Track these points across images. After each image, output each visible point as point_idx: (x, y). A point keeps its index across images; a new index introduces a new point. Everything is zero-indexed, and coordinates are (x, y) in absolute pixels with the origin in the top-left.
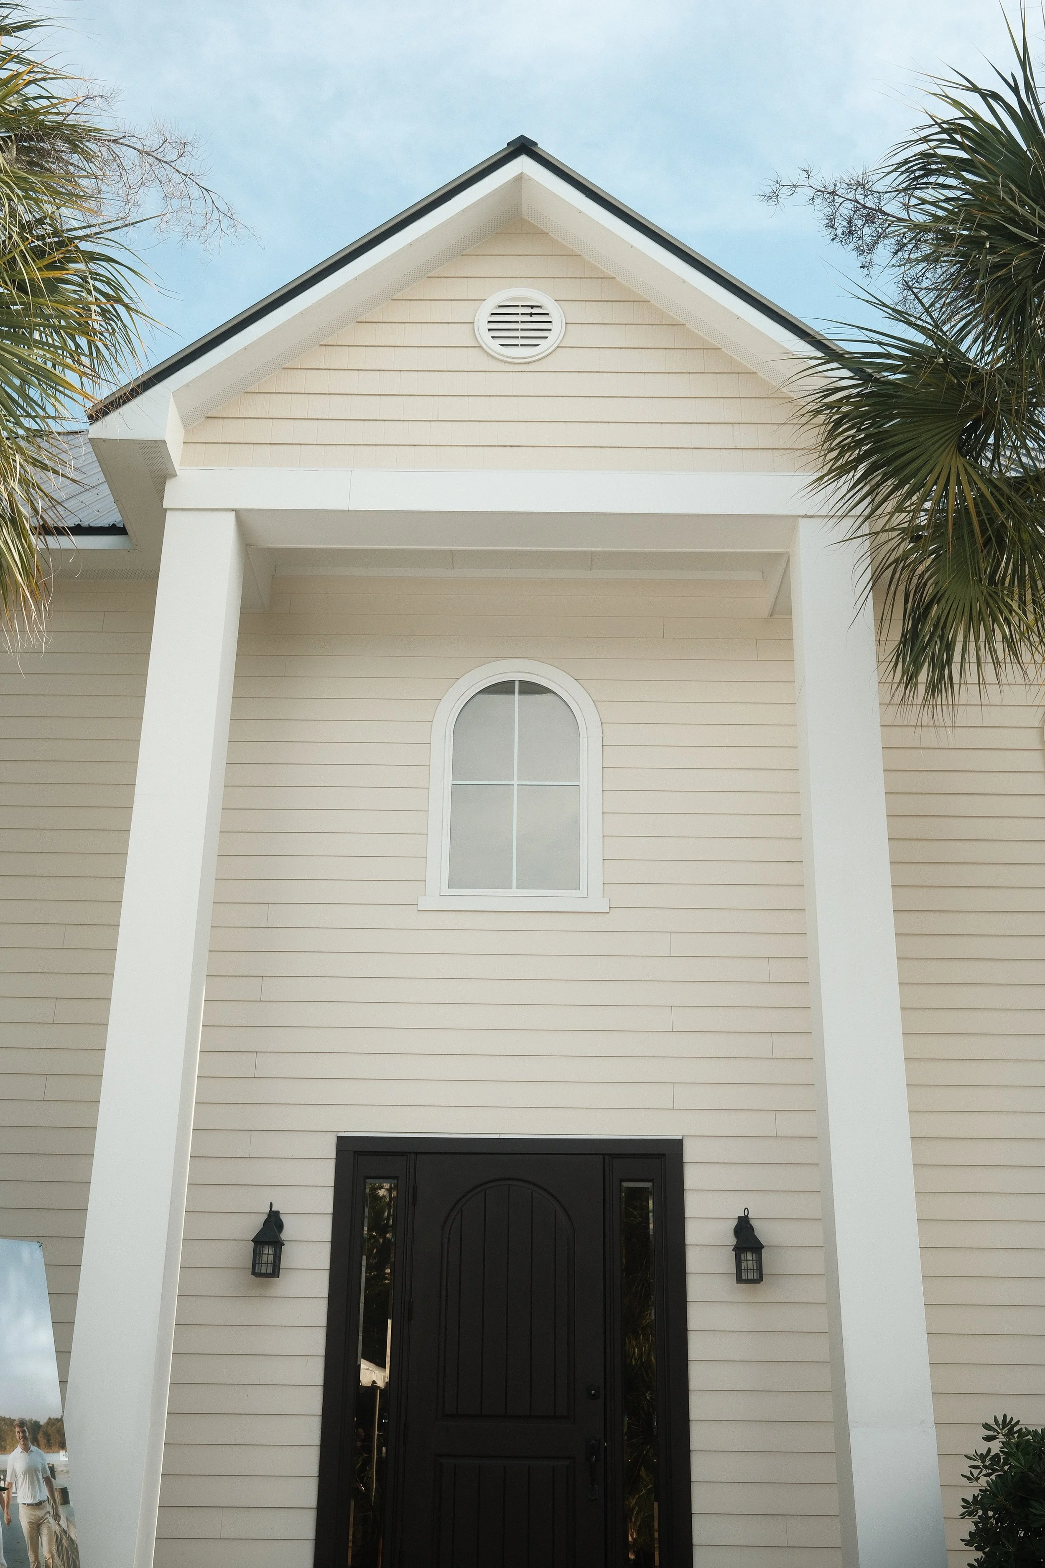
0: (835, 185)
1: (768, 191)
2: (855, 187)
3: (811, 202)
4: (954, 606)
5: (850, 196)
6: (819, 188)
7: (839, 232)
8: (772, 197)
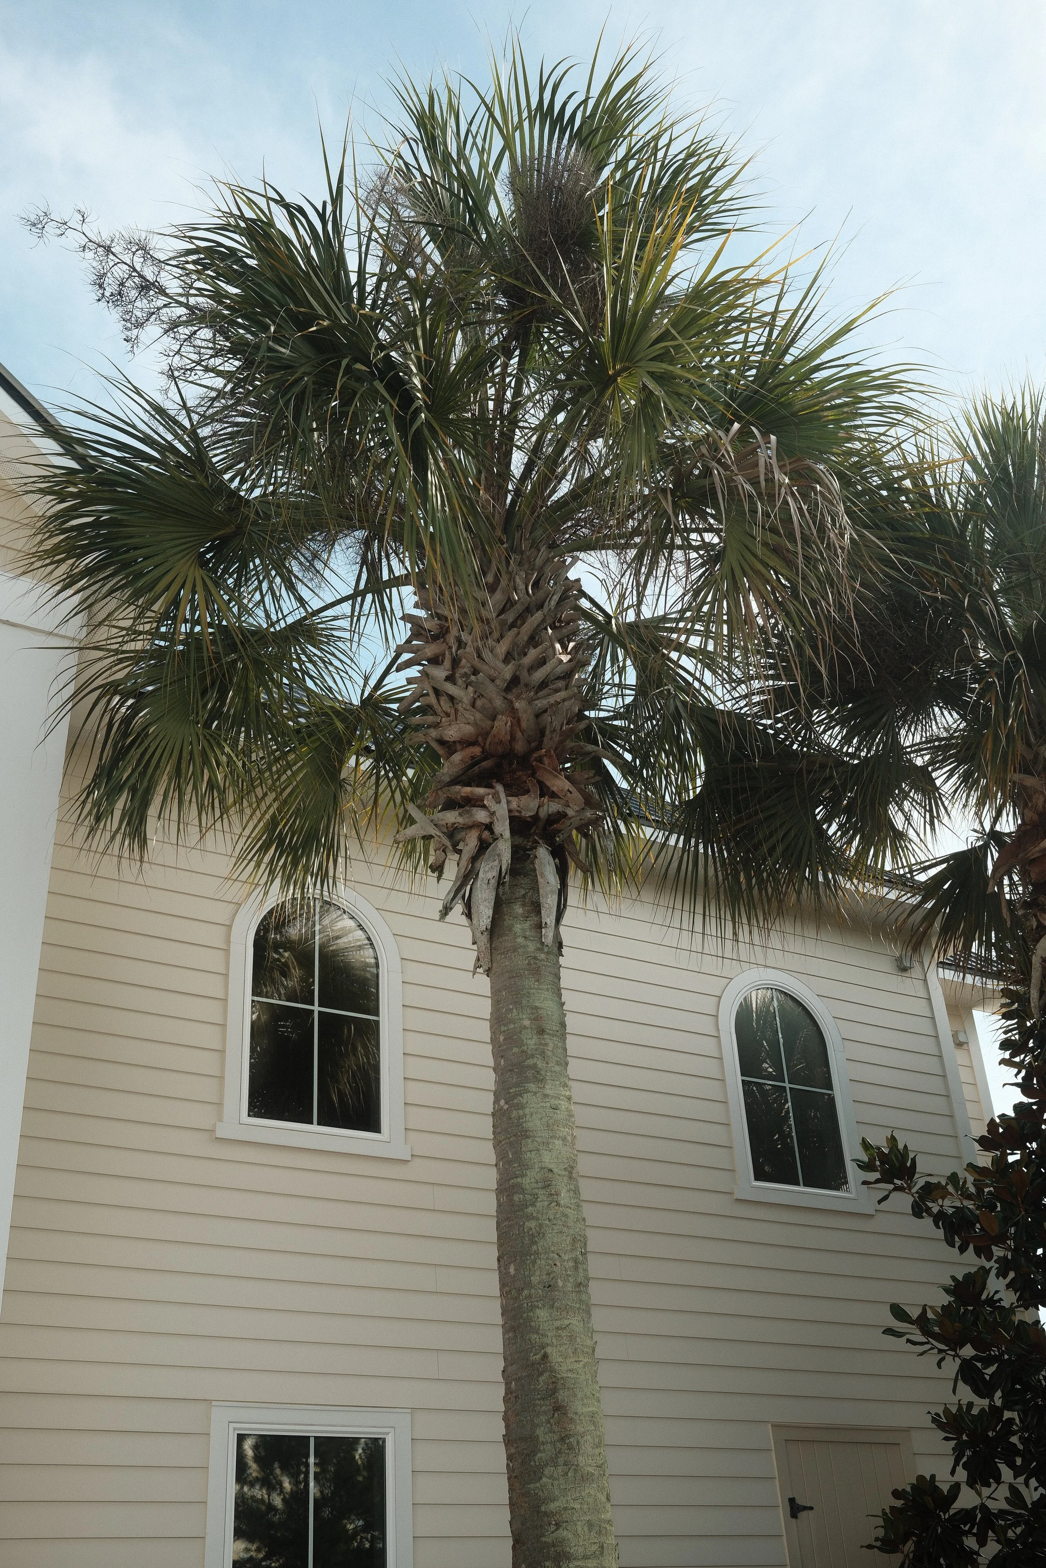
0: (112, 241)
1: (33, 218)
2: (134, 250)
3: (81, 249)
4: (163, 744)
5: (127, 259)
6: (94, 238)
7: (107, 294)
8: (37, 225)
